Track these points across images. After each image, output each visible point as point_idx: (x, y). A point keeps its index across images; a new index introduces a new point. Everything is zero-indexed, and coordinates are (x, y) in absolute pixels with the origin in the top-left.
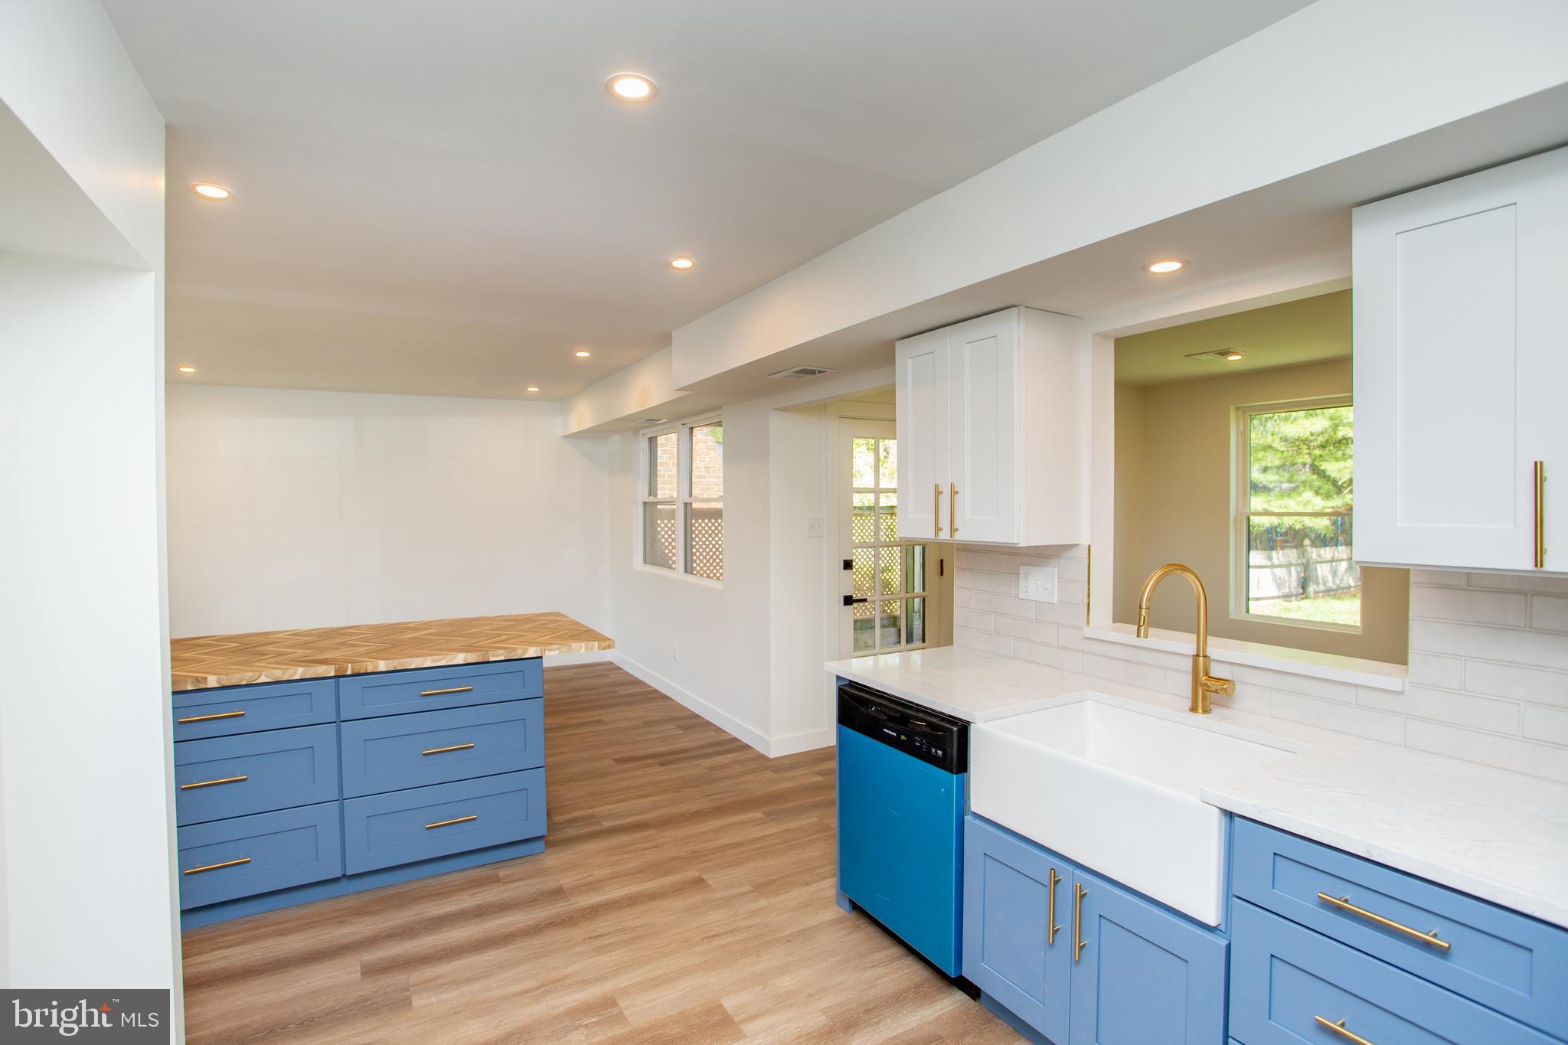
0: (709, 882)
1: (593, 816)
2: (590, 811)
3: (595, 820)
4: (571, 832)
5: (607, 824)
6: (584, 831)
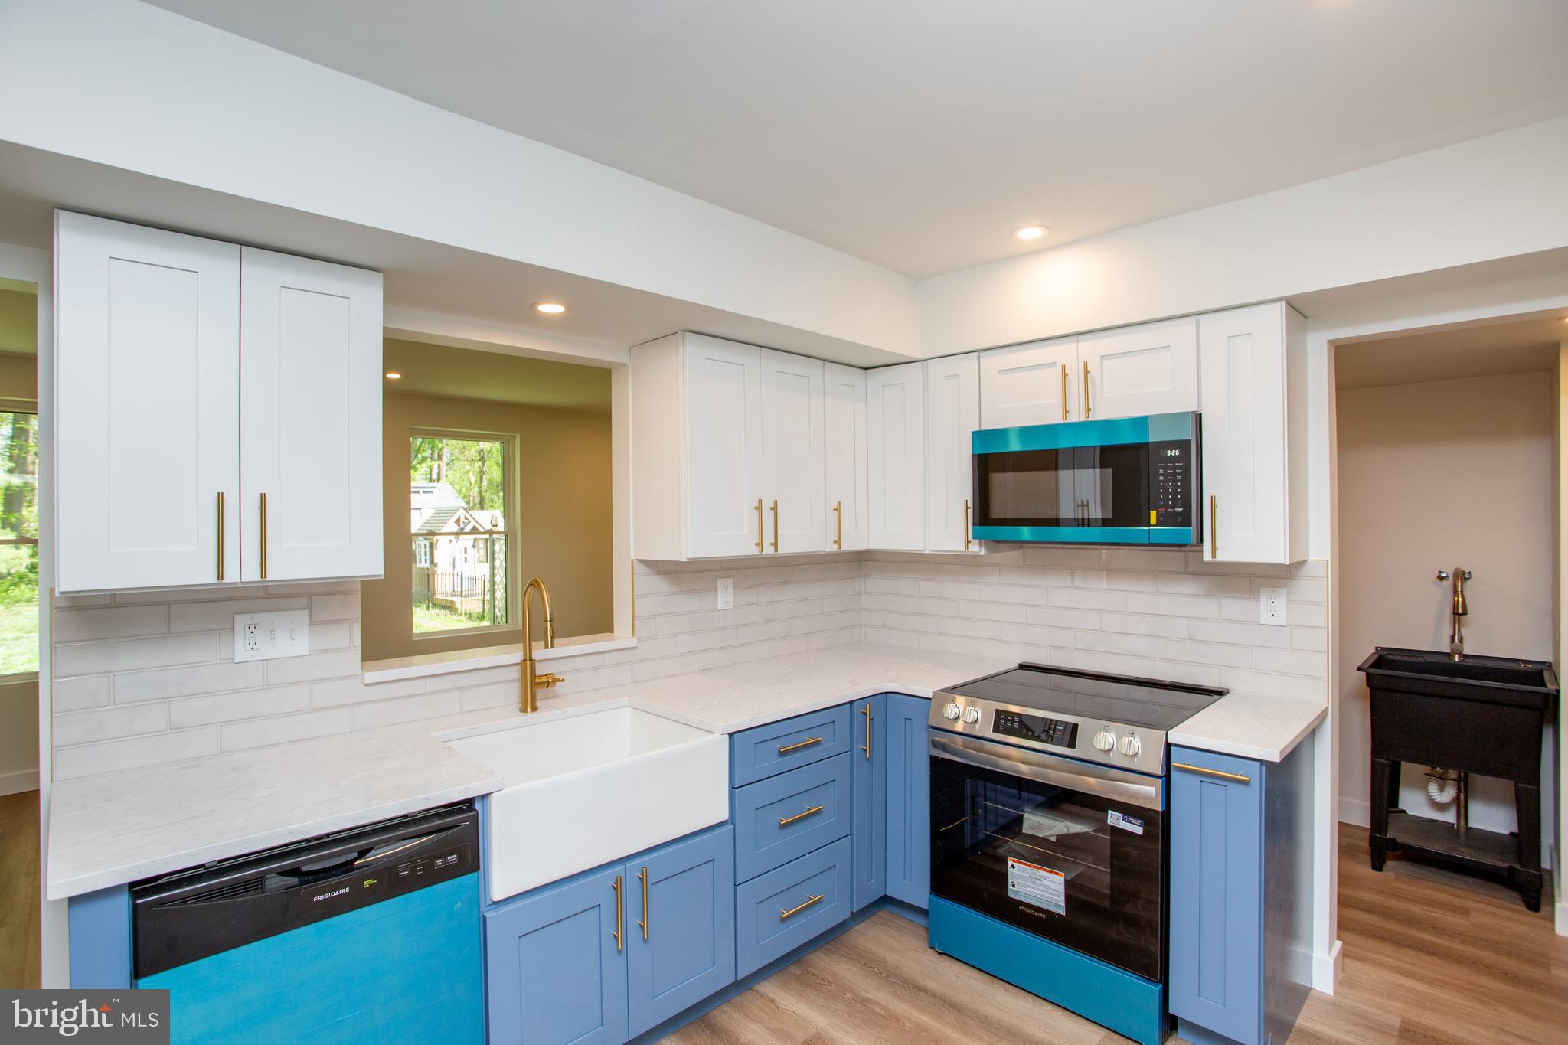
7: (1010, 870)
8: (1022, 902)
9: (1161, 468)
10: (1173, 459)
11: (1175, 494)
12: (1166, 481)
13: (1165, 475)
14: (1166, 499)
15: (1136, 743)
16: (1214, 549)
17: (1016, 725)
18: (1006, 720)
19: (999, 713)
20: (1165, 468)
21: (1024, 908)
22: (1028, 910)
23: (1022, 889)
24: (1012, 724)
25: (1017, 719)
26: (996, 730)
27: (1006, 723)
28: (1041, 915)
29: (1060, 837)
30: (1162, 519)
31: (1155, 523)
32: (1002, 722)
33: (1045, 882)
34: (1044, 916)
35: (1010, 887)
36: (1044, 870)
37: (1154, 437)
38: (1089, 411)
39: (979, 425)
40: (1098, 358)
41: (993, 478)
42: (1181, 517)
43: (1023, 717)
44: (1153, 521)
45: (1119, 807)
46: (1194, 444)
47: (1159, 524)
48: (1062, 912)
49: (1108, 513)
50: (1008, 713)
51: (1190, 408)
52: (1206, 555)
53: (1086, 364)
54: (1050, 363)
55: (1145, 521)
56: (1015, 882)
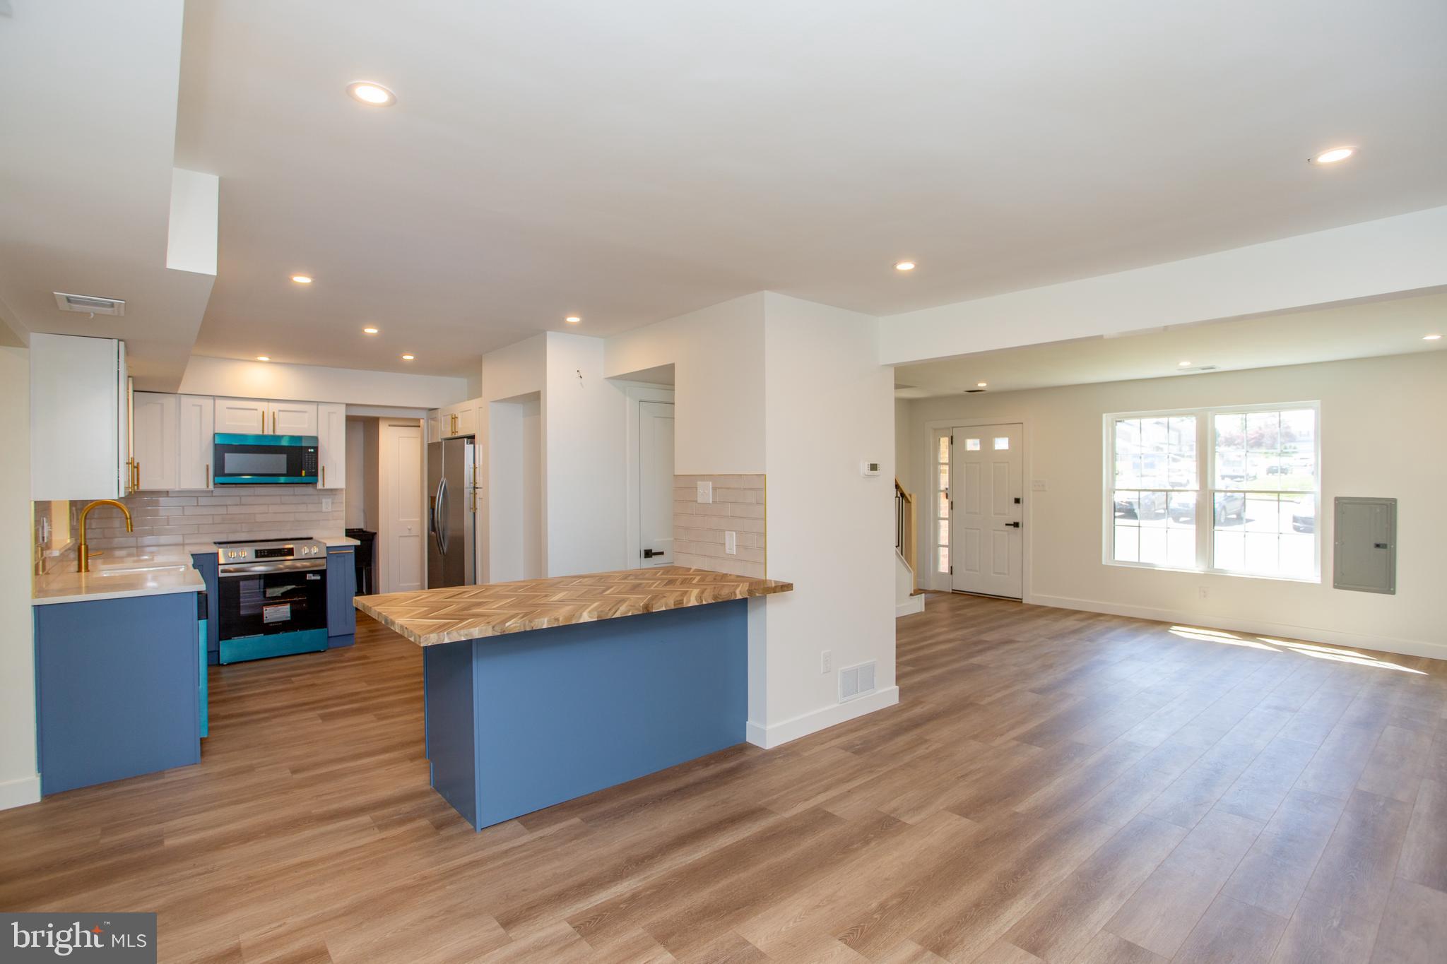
0: (289, 771)
1: (382, 827)
2: (384, 834)
3: (380, 822)
4: (406, 807)
5: (365, 819)
6: (391, 810)
7: (265, 612)
8: (269, 622)
10: (312, 452)
11: (312, 465)
12: (309, 460)
13: (309, 458)
14: (309, 467)
15: (307, 550)
16: (323, 484)
17: (266, 554)
19: (256, 551)
20: (309, 455)
21: (272, 624)
22: (274, 624)
23: (271, 617)
24: (264, 554)
25: (264, 551)
26: (257, 557)
27: (261, 554)
28: (280, 623)
29: (283, 594)
30: (307, 474)
32: (259, 554)
33: (282, 610)
35: (265, 618)
36: (282, 606)
37: (304, 444)
38: (274, 431)
39: (214, 430)
40: (280, 411)
41: (227, 455)
42: (313, 473)
43: (269, 550)
44: (303, 474)
45: (314, 572)
46: (316, 449)
47: (306, 476)
48: (289, 619)
49: (285, 472)
50: (261, 550)
51: (315, 435)
52: (320, 486)
53: (274, 413)
54: (256, 410)
55: (301, 475)
56: (267, 615)
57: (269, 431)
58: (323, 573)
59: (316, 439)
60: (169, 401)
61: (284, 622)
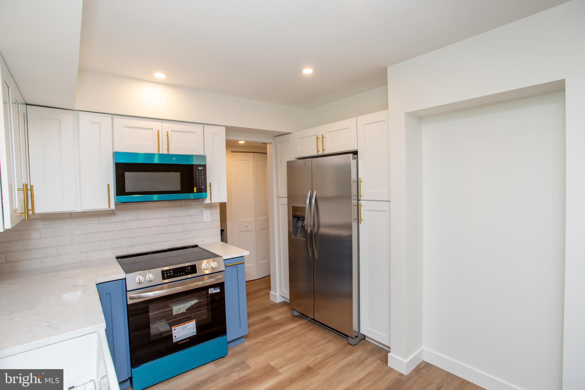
7: (173, 332)
8: (178, 341)
9: (197, 173)
10: (201, 170)
11: (201, 181)
12: (199, 177)
13: (199, 175)
14: (199, 184)
16: (211, 199)
17: (172, 274)
18: (167, 274)
19: (163, 272)
20: (198, 173)
21: (180, 343)
22: (182, 342)
23: (179, 336)
24: (170, 274)
25: (171, 271)
26: (164, 278)
27: (167, 275)
28: (187, 340)
29: (188, 310)
30: (198, 190)
31: (196, 192)
32: (165, 275)
33: (188, 327)
34: (188, 340)
35: (174, 338)
36: (188, 323)
37: (195, 162)
38: (168, 150)
39: (113, 148)
40: (172, 131)
41: (127, 174)
42: (202, 190)
43: (174, 270)
44: (195, 191)
45: (214, 286)
46: (204, 166)
47: (197, 192)
48: (195, 334)
49: (179, 189)
50: (167, 271)
51: (203, 154)
52: (208, 201)
53: (168, 132)
54: (152, 129)
55: (193, 192)
56: (176, 335)
57: (164, 151)
58: (221, 285)
59: (203, 157)
60: (68, 118)
61: (191, 338)
